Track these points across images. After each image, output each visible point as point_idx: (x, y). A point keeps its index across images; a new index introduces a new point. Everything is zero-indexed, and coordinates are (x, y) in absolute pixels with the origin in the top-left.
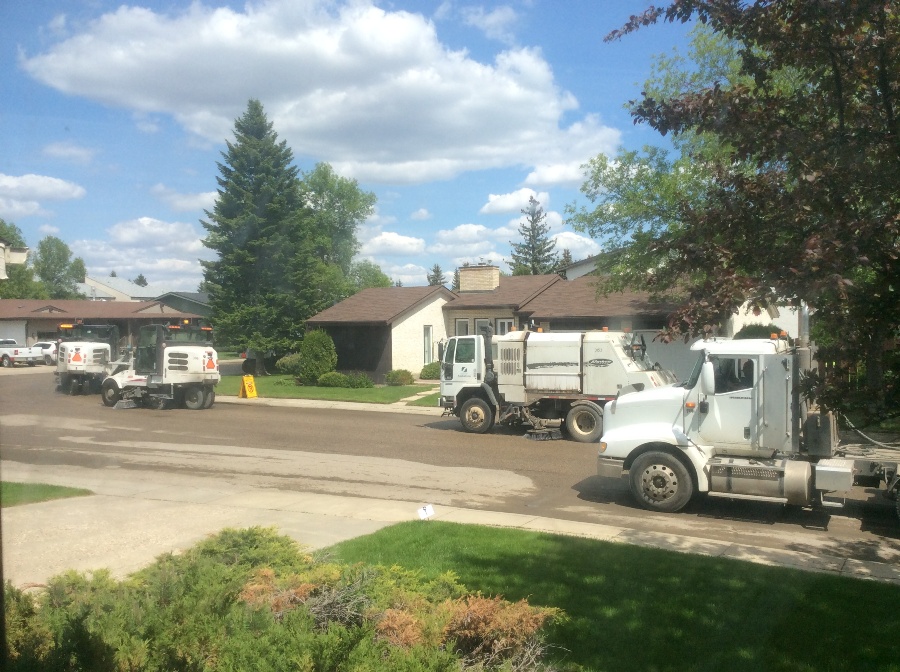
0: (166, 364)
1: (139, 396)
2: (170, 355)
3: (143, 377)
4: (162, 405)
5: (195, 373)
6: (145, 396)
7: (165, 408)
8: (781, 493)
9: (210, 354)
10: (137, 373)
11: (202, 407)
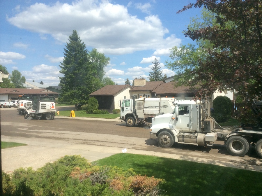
0: (40, 107)
1: (33, 116)
2: (41, 104)
3: (34, 111)
4: (39, 119)
5: (48, 110)
6: (35, 116)
7: (40, 120)
8: (196, 142)
9: (53, 104)
10: (33, 110)
11: (51, 119)
